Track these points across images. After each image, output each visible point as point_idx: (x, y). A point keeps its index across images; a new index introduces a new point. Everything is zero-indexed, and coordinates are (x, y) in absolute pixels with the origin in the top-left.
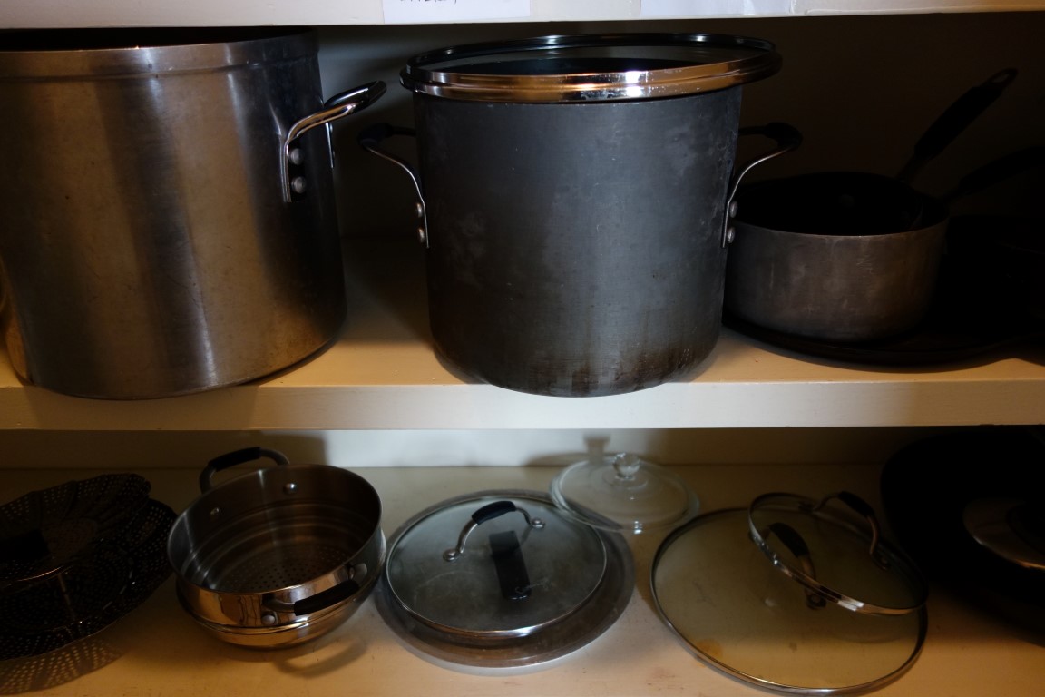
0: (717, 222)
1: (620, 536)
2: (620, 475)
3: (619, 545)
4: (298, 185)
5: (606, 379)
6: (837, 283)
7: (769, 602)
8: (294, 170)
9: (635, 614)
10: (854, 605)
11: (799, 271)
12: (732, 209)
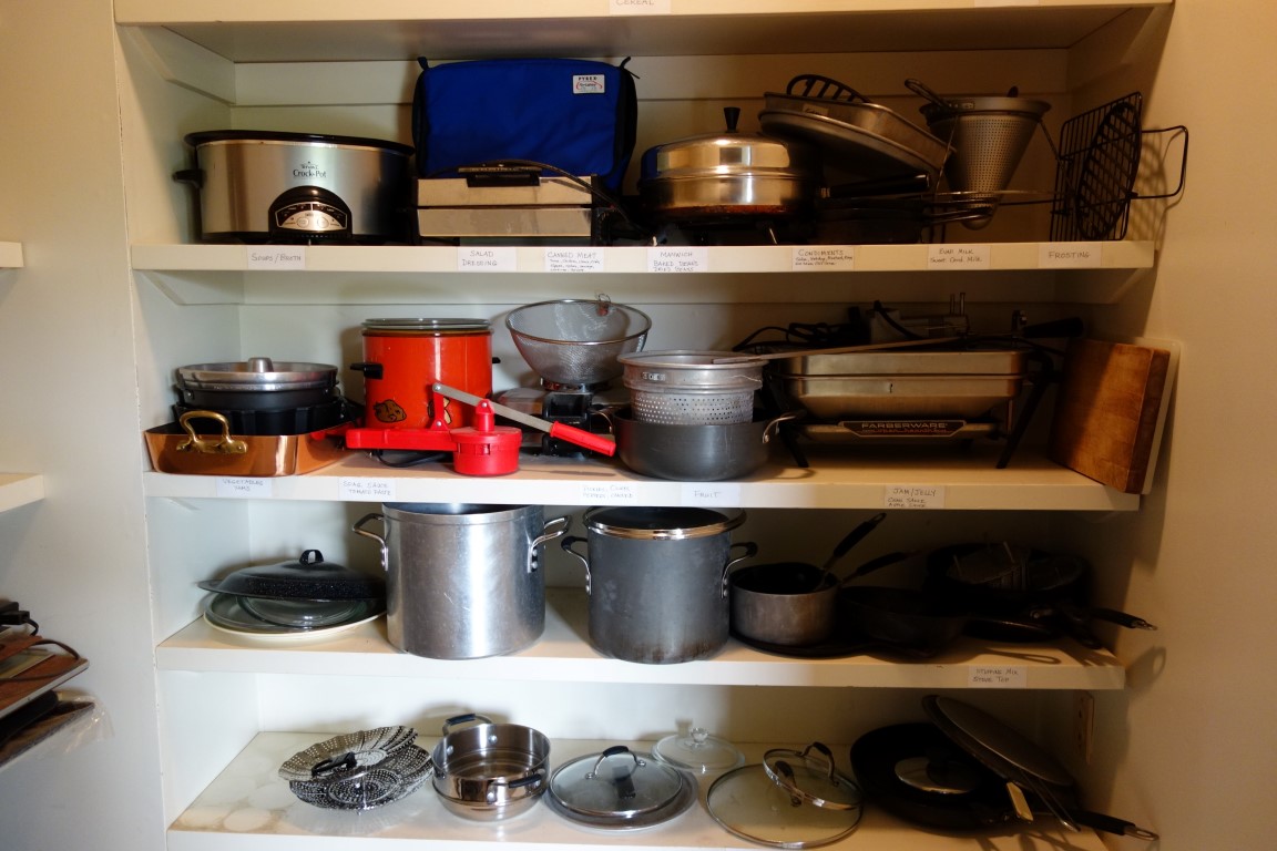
0: (718, 586)
1: (691, 774)
2: (696, 741)
3: (691, 780)
4: (534, 565)
5: (667, 656)
6: (777, 617)
7: (774, 809)
8: (534, 559)
9: (694, 812)
10: (820, 803)
11: (761, 611)
12: (725, 582)
